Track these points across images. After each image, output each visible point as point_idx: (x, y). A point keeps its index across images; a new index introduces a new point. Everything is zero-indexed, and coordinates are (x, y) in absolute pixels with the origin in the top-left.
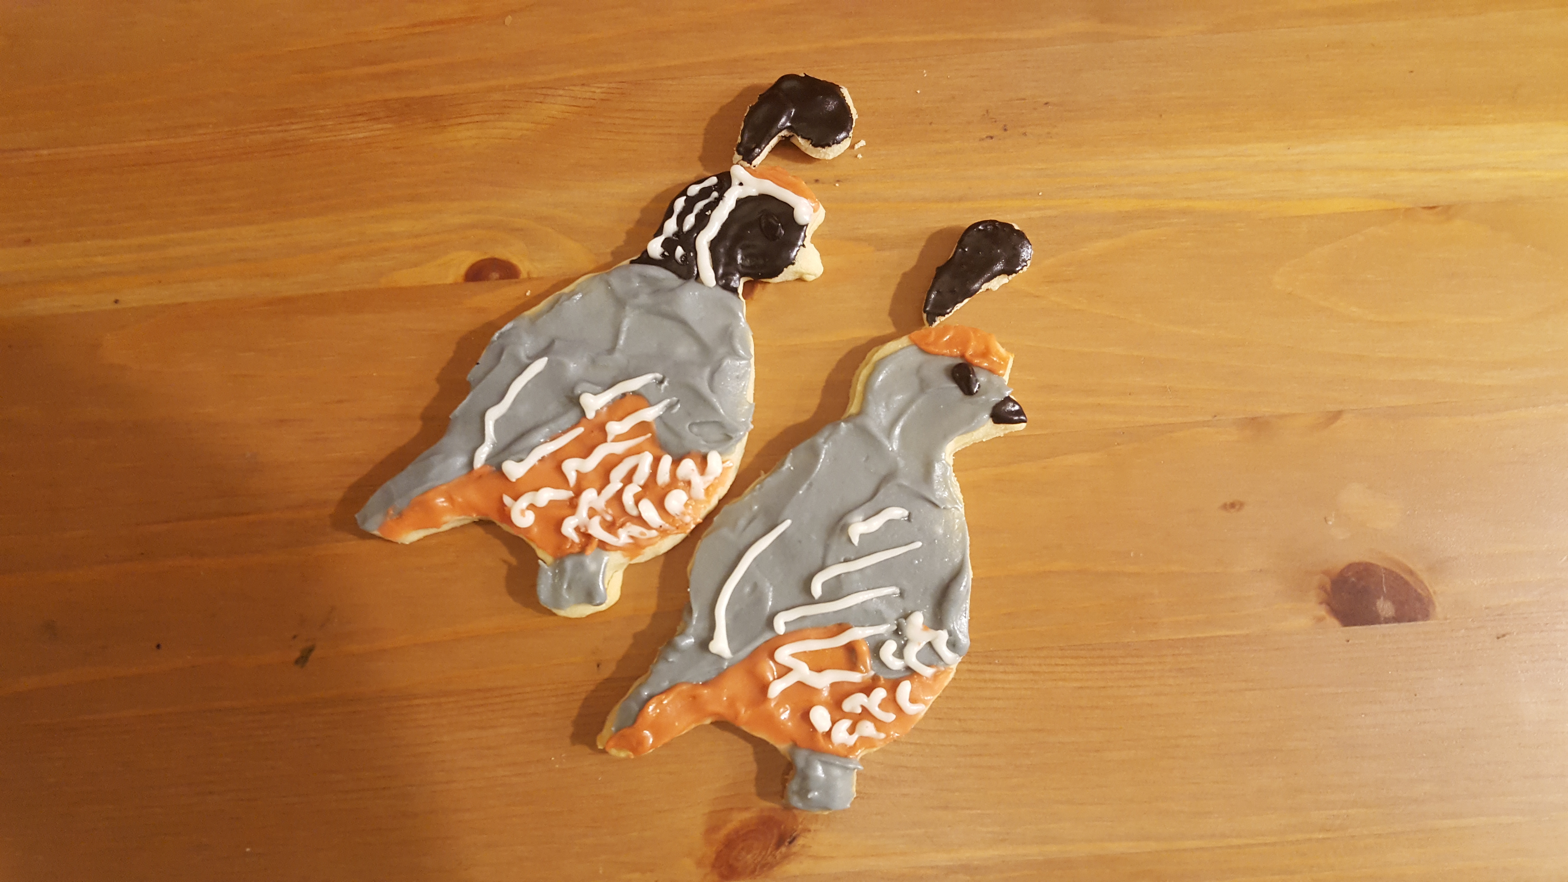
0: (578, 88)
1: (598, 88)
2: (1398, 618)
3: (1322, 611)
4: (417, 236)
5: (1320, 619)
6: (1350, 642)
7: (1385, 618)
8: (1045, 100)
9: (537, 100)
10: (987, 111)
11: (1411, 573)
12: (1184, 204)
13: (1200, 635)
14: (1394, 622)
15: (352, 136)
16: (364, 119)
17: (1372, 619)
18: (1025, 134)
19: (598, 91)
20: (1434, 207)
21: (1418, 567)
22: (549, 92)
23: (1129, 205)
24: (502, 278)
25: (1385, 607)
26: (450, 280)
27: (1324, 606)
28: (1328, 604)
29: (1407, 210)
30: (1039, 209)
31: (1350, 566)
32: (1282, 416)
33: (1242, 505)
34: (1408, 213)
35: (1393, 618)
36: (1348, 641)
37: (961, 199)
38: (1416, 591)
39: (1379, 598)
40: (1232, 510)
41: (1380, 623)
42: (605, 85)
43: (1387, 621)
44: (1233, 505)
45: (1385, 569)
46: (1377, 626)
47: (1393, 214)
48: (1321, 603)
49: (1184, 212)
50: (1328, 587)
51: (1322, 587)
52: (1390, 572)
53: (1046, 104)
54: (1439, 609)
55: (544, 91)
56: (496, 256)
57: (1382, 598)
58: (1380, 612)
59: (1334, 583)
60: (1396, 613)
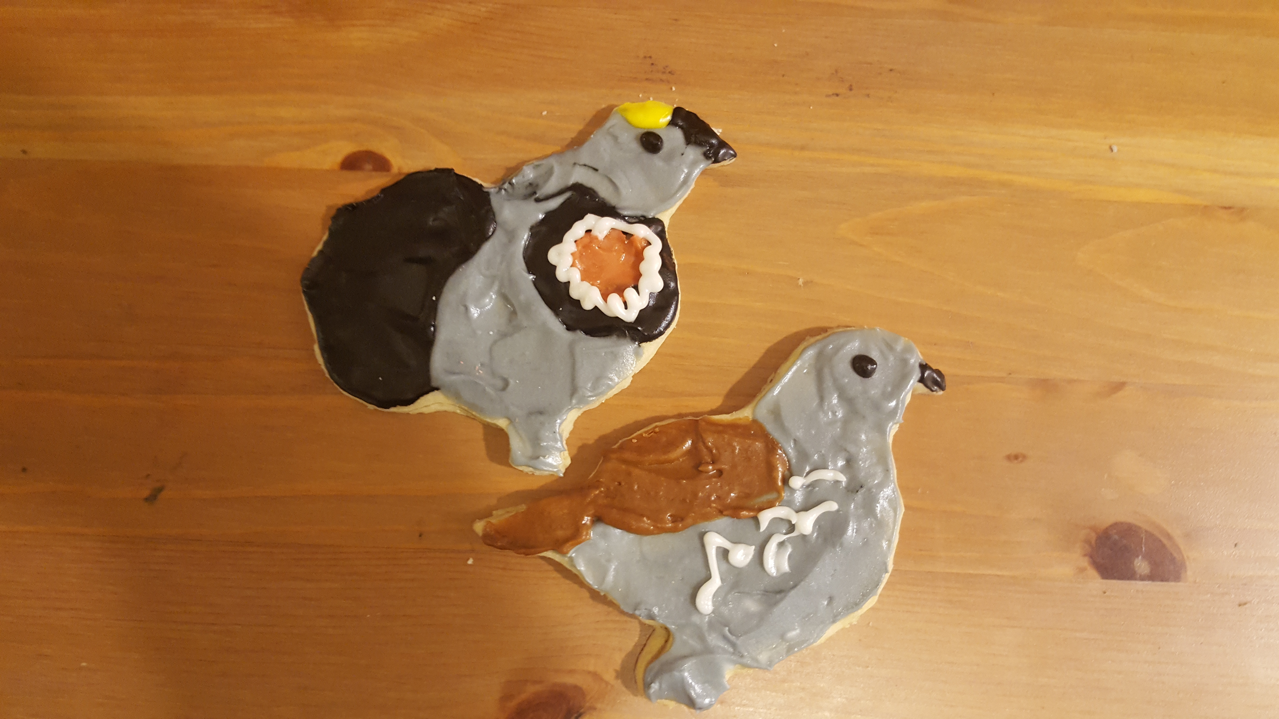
1: (484, 6)
2: (1151, 577)
3: (1085, 562)
4: (303, 122)
5: (1082, 570)
6: (1107, 594)
7: (1140, 576)
8: (891, 67)
9: (426, 12)
10: (836, 71)
11: (1169, 537)
13: (972, 572)
14: (1149, 580)
15: (254, 26)
16: (267, 11)
17: (1129, 575)
18: (868, 95)
19: (483, 9)
20: (1230, 208)
21: (1176, 533)
23: (955, 172)
24: (373, 170)
25: (1141, 565)
26: (327, 166)
27: (1087, 558)
28: (1091, 557)
29: (1206, 207)
30: (872, 165)
31: (1115, 525)
32: (1071, 382)
33: (1024, 457)
34: (1206, 211)
35: (1148, 576)
36: (1105, 593)
37: (803, 148)
38: (1171, 554)
39: (1138, 556)
40: (1016, 461)
41: (1136, 579)
43: (1142, 578)
44: (1016, 457)
45: (1146, 531)
46: (1133, 582)
47: (1192, 209)
48: (1085, 555)
49: (1003, 184)
50: (1093, 542)
51: (1087, 541)
52: (1150, 535)
54: (1189, 573)
56: (372, 150)
57: (1140, 557)
58: (1136, 569)
59: (1099, 538)
60: (1151, 572)
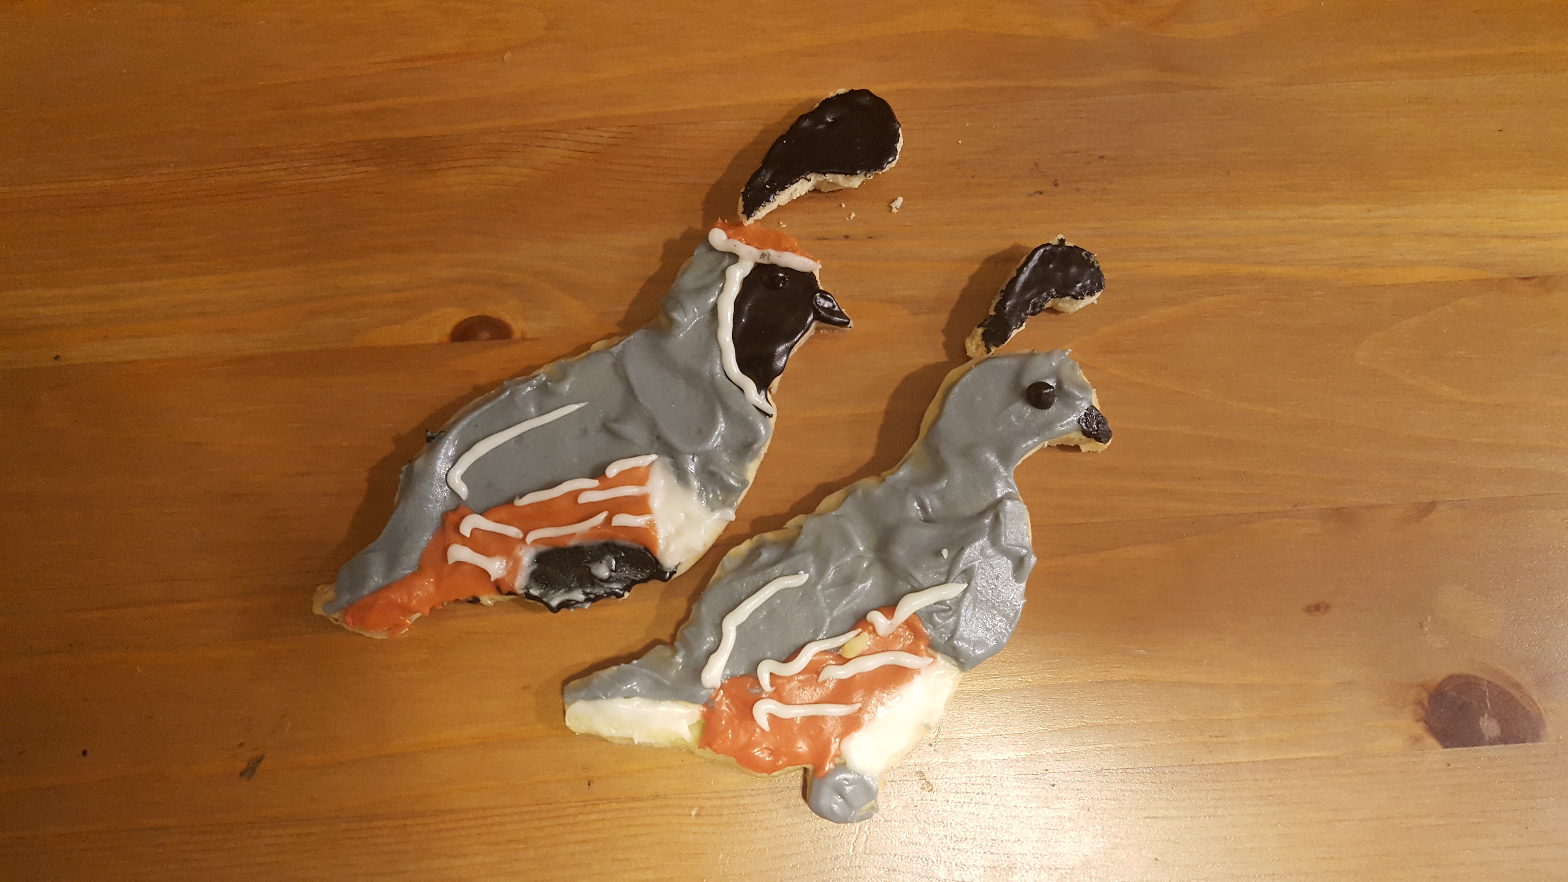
0: (583, 132)
1: (606, 131)
2: (1505, 739)
3: (1419, 729)
4: (399, 290)
5: (1416, 740)
6: (1451, 766)
7: (1490, 739)
8: (1100, 153)
9: (537, 144)
10: (1036, 165)
11: (1518, 686)
12: (1256, 269)
13: (1283, 757)
14: (1501, 743)
15: (329, 179)
16: (344, 160)
18: (1077, 190)
19: (606, 135)
20: (1530, 278)
21: (1526, 681)
22: (551, 135)
24: (492, 338)
25: (1489, 726)
26: (435, 339)
27: (1421, 724)
28: (1426, 722)
29: (1501, 280)
31: (1450, 679)
33: (1327, 606)
34: (1502, 285)
36: (1449, 765)
38: (1524, 708)
39: (1483, 715)
40: (1318, 613)
41: (1484, 745)
42: (614, 129)
43: (1493, 742)
44: (1318, 607)
46: (1482, 748)
47: (1485, 285)
48: (1418, 721)
49: (1255, 279)
51: (1420, 703)
52: (1494, 686)
53: (1102, 157)
54: (1549, 729)
55: (546, 134)
56: (486, 314)
58: (1484, 731)
59: (1431, 696)
60: (1502, 733)
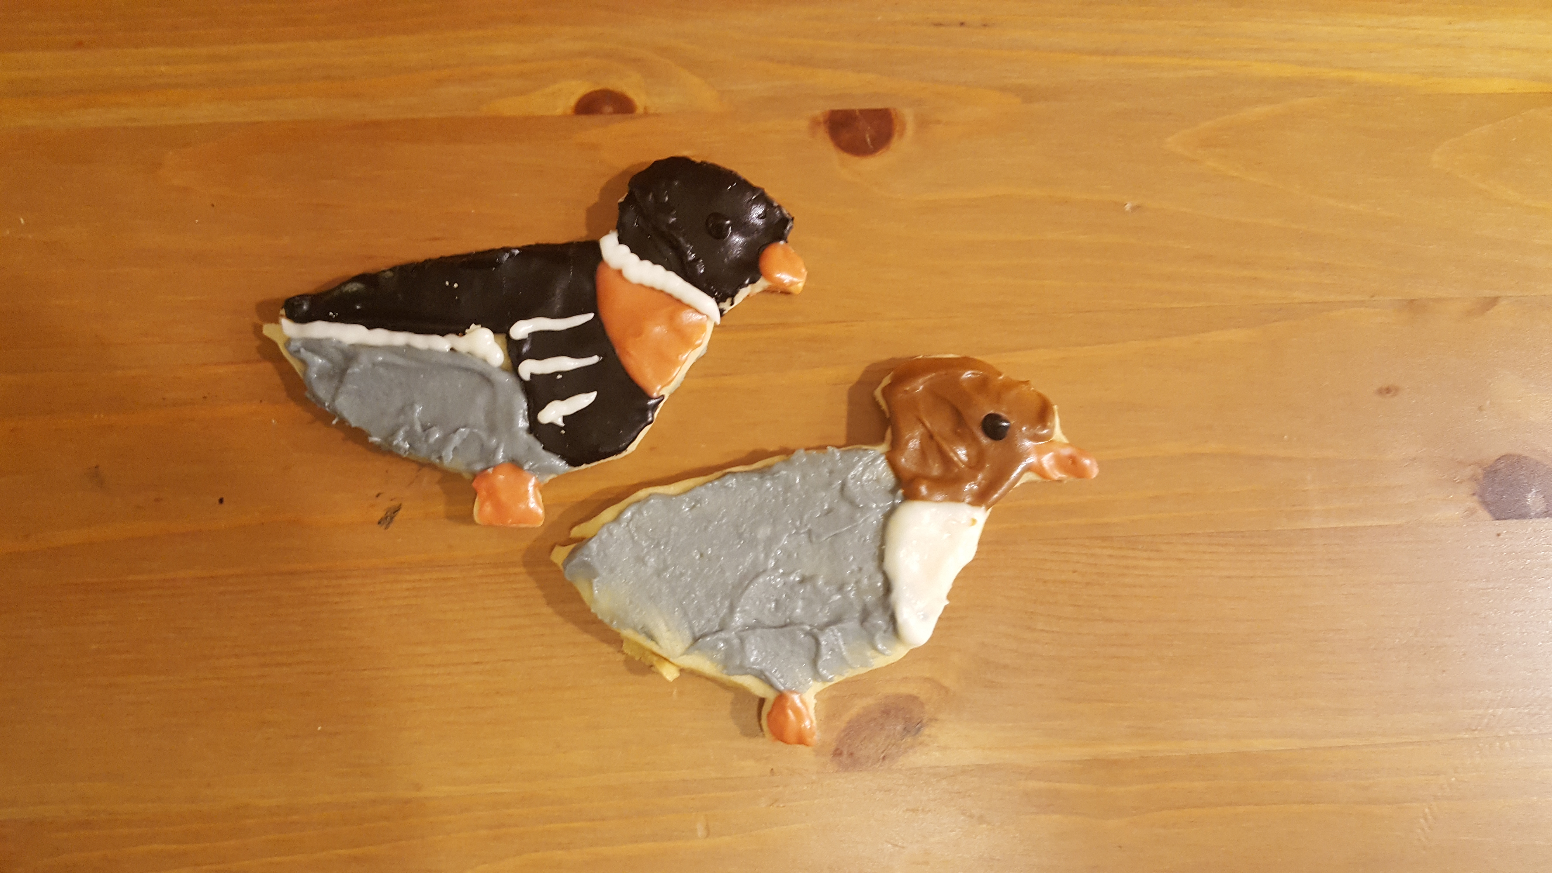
3: (1474, 503)
4: (524, 61)
5: (1471, 512)
6: (1501, 536)
7: (1536, 512)
12: (1344, 74)
13: (1350, 525)
14: (1545, 517)
17: (1522, 513)
23: (1289, 71)
24: (616, 112)
25: (1535, 502)
26: (559, 111)
27: (1475, 498)
28: (1480, 496)
30: (1196, 68)
31: (1503, 457)
32: (1439, 300)
33: (1397, 390)
35: (1544, 513)
36: (1499, 535)
37: (1115, 53)
39: (1530, 491)
41: (1530, 518)
43: (1539, 516)
44: (1388, 390)
45: (1536, 461)
46: (1528, 521)
48: (1473, 495)
49: (1343, 83)
50: (1481, 478)
51: (1474, 478)
52: (1541, 465)
56: (610, 88)
57: (1533, 492)
58: (1530, 506)
59: (1486, 473)
60: (1547, 507)
